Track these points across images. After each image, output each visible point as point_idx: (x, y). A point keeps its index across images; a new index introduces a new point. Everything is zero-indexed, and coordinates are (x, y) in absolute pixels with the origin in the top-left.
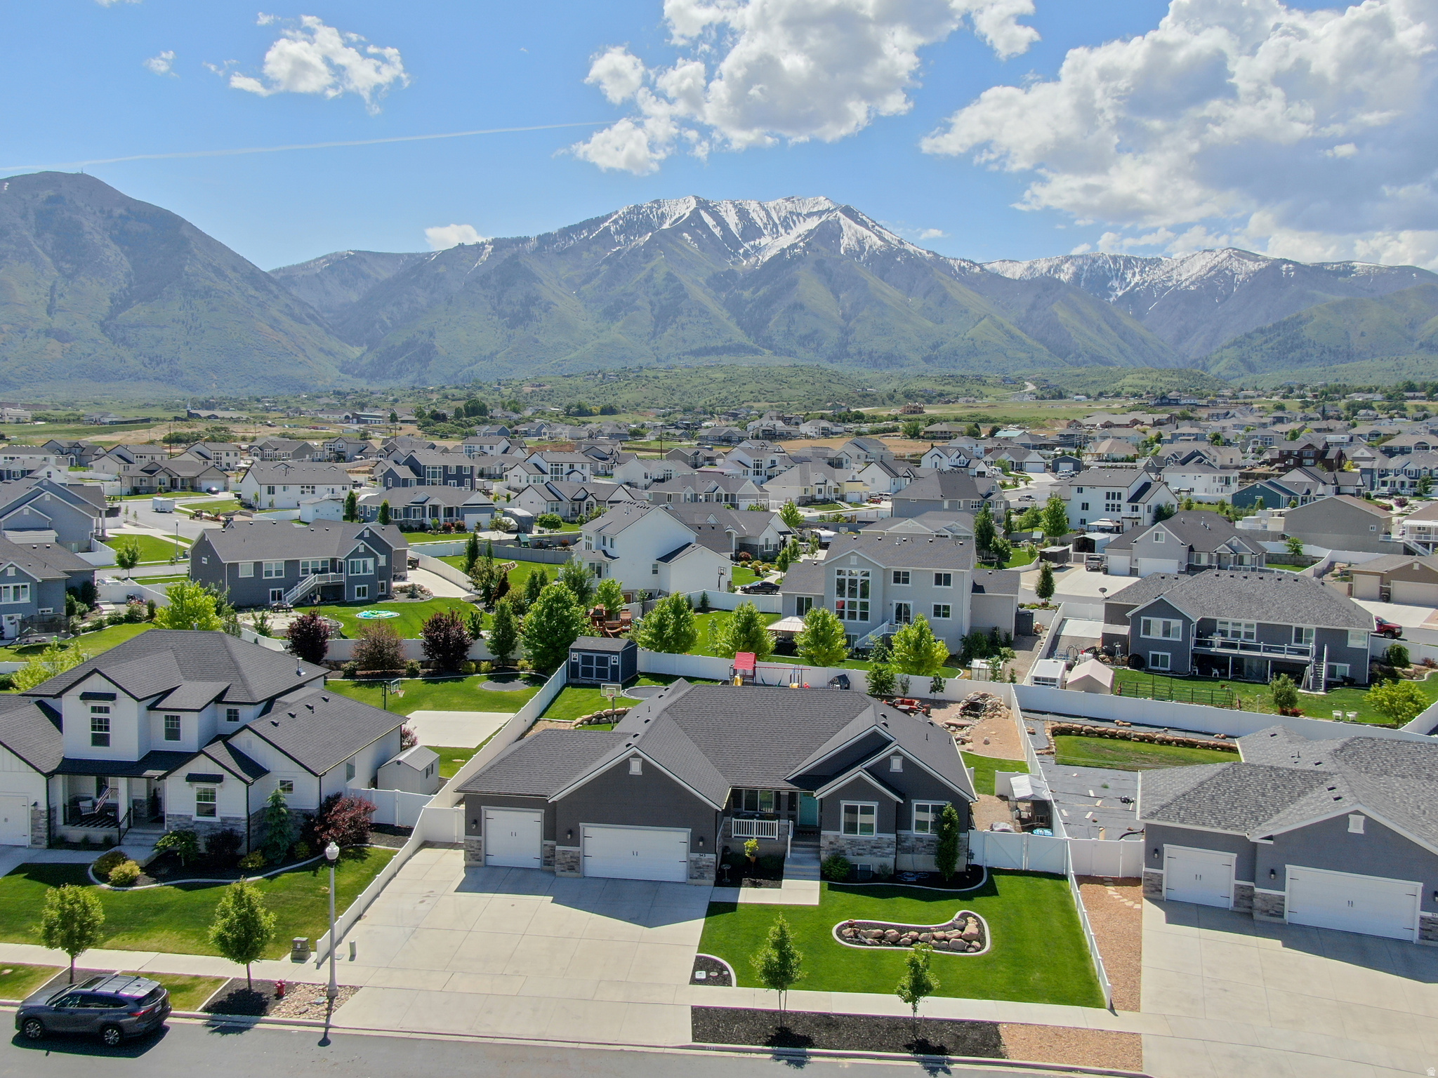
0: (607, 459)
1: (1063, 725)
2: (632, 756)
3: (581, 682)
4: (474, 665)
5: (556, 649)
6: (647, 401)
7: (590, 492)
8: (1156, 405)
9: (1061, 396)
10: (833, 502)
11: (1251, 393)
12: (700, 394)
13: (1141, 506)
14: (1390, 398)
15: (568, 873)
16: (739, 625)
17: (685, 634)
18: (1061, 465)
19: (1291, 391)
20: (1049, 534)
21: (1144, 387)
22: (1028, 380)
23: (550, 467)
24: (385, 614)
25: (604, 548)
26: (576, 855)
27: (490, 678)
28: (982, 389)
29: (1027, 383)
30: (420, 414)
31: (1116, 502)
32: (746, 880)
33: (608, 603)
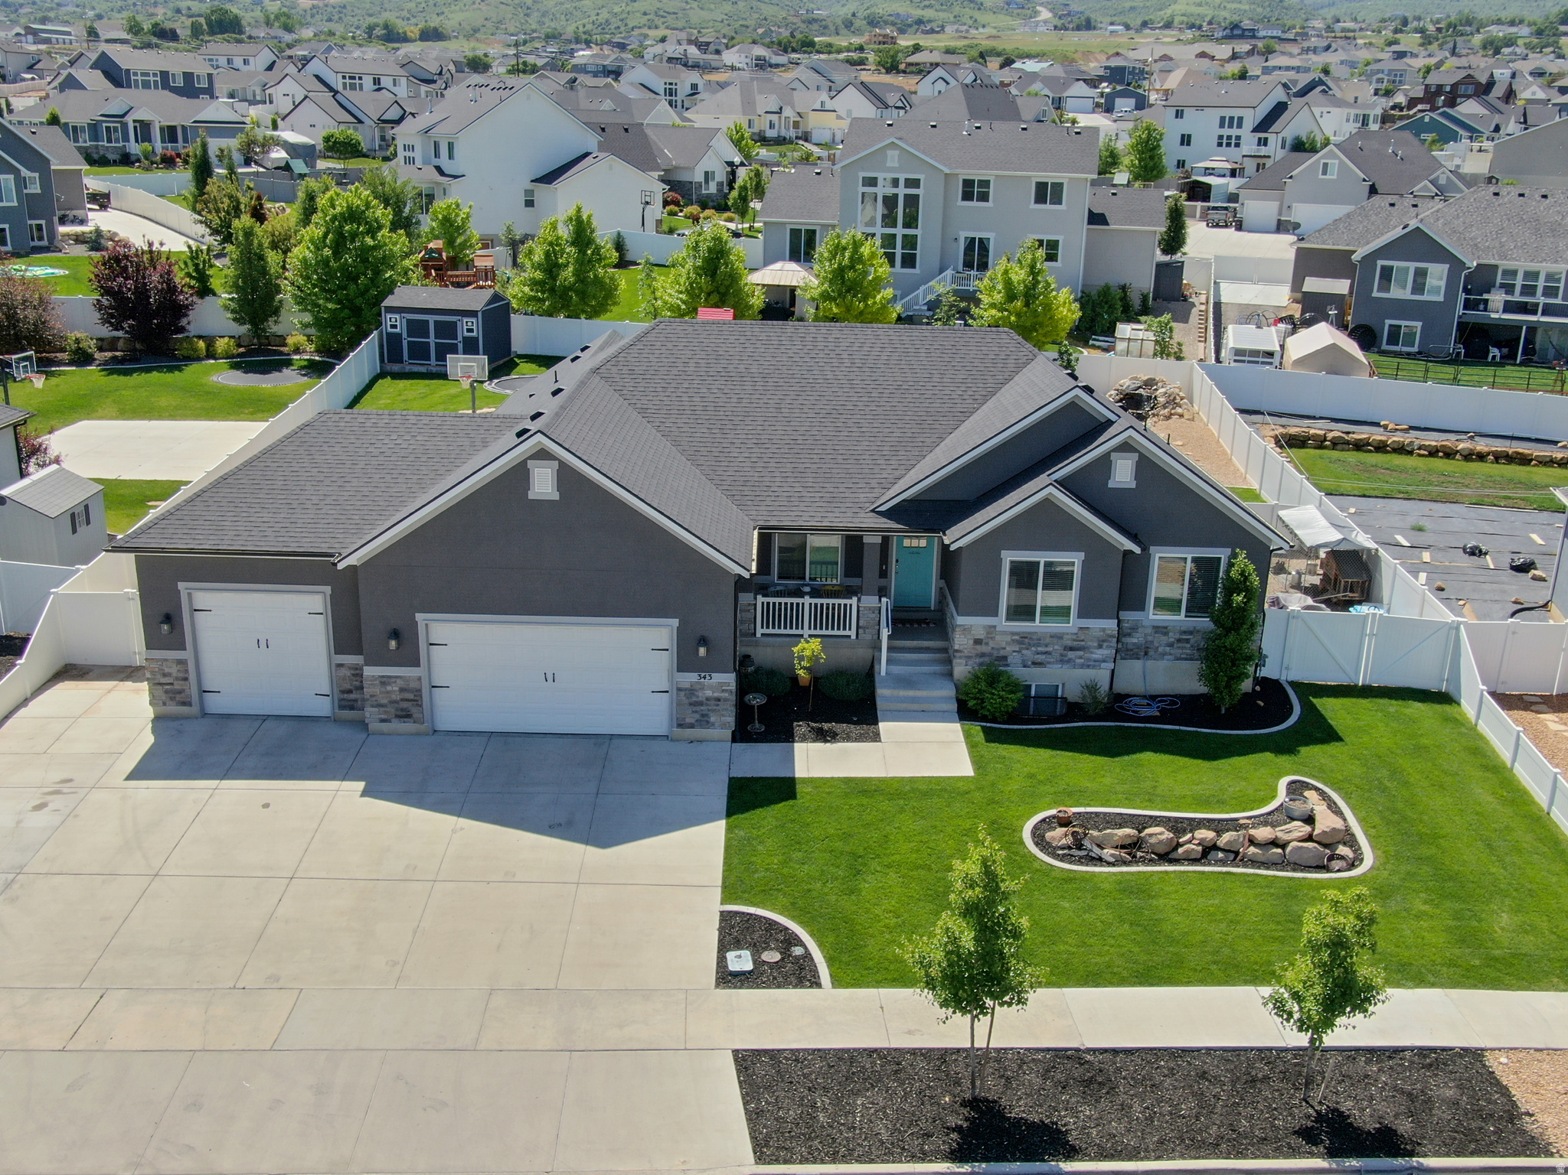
0: (434, 82)
1: (1293, 431)
2: (534, 457)
3: (408, 369)
4: (201, 344)
5: (356, 311)
6: (489, 24)
7: (408, 110)
8: (1224, 38)
9: (1088, 25)
10: (791, 142)
11: (1350, 25)
12: (568, 15)
13: (1272, 138)
14: (1539, 33)
15: (397, 726)
16: (699, 262)
17: (598, 281)
18: (1118, 101)
19: (1405, 22)
20: (1136, 178)
21: (1202, 17)
22: (1041, 4)
23: (341, 81)
24: (39, 271)
25: (437, 162)
26: (413, 685)
27: (235, 366)
28: (977, 15)
29: (1039, 8)
30: (135, 29)
31: (1234, 132)
32: (801, 728)
33: (450, 243)
